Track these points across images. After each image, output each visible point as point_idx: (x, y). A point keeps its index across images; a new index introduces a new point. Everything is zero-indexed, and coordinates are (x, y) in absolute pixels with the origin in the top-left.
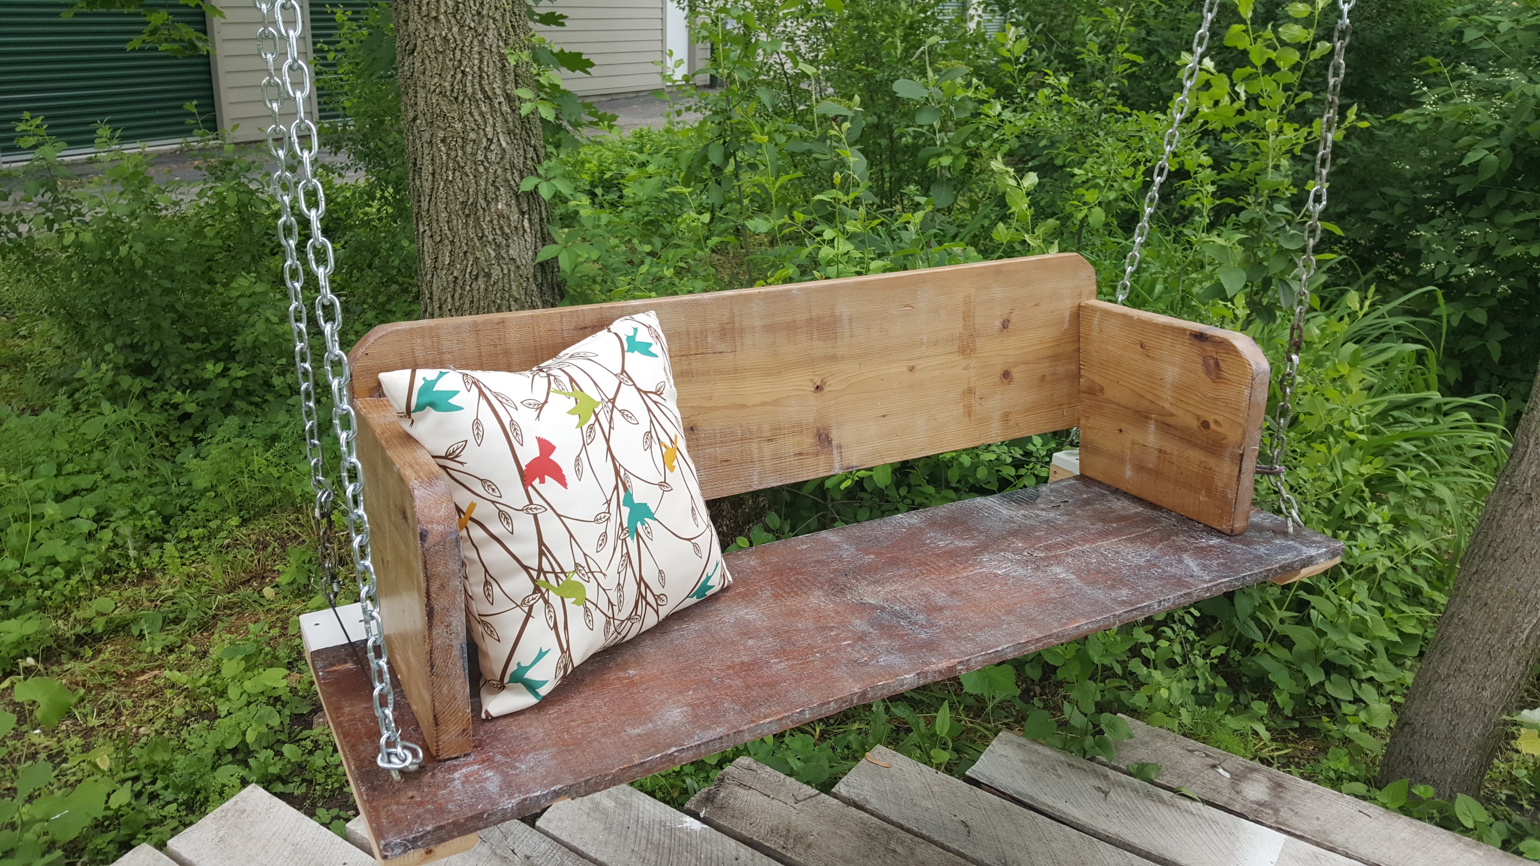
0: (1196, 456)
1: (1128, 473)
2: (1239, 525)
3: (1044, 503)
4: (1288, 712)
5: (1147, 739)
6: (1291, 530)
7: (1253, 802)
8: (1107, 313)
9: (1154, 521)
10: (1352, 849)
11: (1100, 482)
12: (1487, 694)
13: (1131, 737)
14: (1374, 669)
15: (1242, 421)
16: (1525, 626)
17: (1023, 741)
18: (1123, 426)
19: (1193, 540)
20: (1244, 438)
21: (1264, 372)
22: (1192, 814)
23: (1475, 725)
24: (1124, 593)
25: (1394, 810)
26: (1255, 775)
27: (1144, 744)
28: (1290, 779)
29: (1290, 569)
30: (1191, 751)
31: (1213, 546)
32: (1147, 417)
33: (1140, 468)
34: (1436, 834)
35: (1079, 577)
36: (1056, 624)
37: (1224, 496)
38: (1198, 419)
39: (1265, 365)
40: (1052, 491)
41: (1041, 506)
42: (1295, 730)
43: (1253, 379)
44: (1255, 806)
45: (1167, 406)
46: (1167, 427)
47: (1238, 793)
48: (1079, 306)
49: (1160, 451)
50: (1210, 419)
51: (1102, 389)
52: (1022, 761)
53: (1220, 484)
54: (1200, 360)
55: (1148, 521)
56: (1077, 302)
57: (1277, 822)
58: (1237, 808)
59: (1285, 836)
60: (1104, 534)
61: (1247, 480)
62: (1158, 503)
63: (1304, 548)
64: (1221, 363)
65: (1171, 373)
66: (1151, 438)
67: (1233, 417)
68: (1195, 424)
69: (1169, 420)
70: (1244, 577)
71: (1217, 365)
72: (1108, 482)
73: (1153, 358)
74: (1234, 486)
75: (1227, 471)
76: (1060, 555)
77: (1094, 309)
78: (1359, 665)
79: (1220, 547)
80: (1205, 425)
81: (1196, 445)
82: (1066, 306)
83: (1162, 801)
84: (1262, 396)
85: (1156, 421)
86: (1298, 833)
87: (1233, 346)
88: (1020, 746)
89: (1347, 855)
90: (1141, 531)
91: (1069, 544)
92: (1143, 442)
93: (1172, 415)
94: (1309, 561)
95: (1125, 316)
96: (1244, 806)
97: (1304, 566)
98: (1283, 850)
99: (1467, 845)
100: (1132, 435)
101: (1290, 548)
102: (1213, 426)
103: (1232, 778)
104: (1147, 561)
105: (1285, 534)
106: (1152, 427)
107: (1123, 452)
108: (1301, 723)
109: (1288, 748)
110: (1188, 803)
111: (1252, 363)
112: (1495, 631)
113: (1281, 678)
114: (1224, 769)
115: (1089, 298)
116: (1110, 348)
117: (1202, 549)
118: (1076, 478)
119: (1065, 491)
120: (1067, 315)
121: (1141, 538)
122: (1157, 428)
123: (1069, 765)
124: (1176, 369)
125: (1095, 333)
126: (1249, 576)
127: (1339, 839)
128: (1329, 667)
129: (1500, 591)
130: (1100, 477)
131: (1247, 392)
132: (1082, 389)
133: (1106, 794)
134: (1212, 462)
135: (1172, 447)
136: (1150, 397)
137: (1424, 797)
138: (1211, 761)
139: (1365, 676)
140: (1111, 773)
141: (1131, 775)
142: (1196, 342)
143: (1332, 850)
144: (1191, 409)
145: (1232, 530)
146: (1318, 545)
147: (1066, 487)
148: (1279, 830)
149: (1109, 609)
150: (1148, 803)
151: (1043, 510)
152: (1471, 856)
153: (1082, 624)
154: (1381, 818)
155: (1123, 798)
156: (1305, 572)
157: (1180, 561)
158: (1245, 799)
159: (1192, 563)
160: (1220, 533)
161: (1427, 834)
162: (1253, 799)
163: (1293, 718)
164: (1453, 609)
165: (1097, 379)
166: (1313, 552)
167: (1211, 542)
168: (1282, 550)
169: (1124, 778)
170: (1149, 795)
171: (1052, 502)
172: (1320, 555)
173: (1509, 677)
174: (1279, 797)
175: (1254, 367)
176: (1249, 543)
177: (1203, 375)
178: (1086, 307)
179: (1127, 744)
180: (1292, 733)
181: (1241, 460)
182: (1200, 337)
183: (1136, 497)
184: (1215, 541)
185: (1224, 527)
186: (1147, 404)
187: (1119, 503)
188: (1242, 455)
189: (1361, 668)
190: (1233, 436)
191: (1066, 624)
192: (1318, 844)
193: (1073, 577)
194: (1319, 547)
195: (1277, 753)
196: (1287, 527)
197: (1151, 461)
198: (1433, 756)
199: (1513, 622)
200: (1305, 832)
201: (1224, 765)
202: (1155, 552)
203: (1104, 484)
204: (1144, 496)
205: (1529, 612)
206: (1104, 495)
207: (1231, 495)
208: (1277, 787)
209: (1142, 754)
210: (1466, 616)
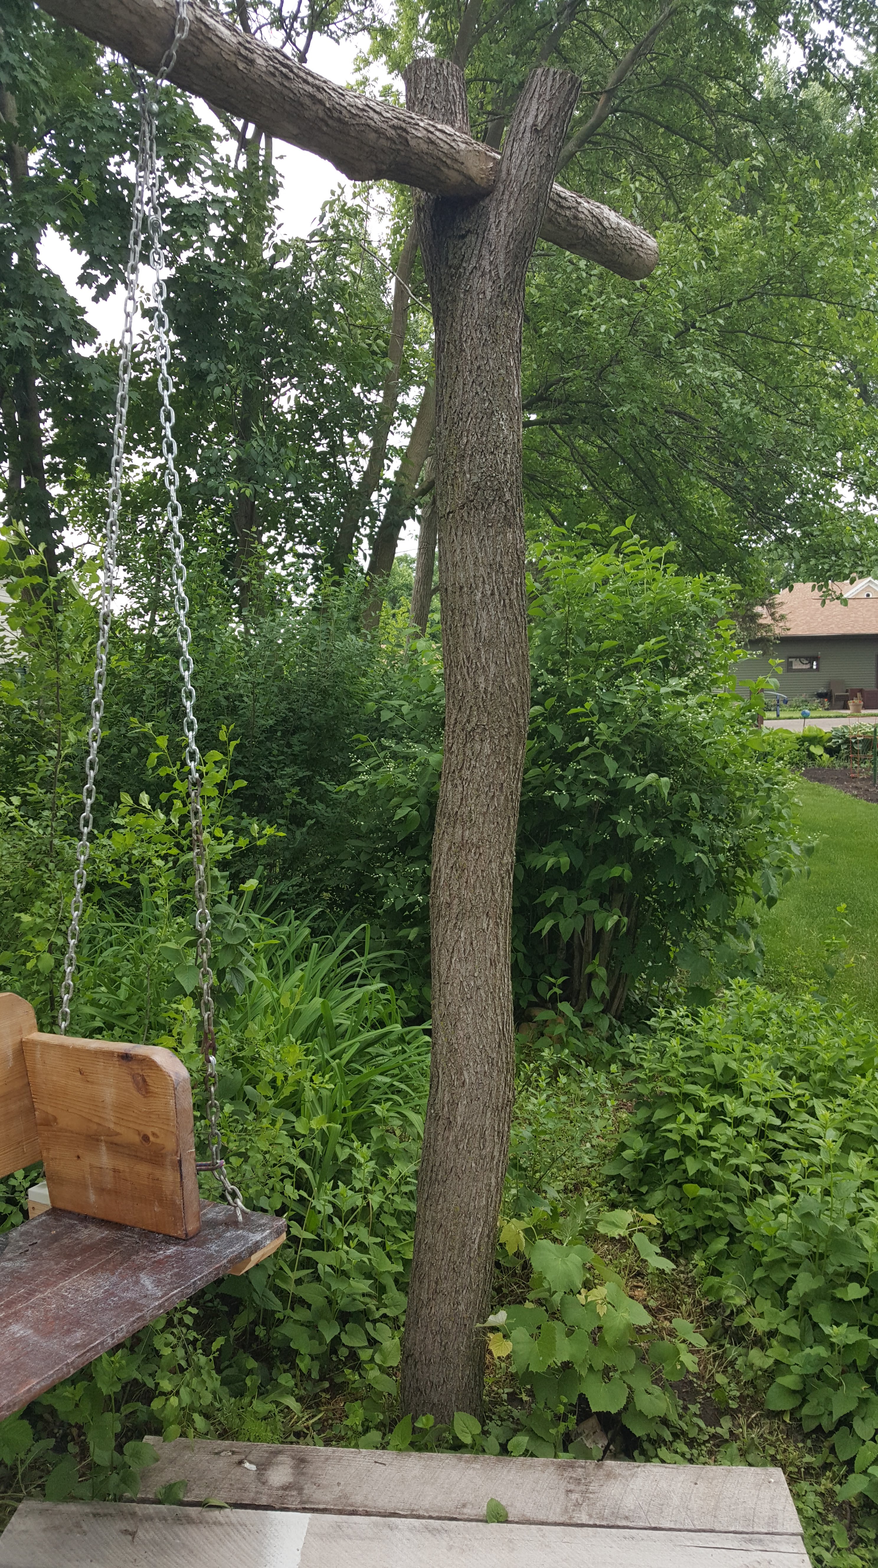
0: (143, 1169)
1: (92, 1197)
2: (191, 1227)
3: (13, 1251)
4: (315, 1375)
5: (175, 1455)
6: (240, 1218)
7: (278, 1489)
8: (46, 1045)
9: (117, 1242)
10: (371, 1505)
11: (70, 1212)
12: (462, 1307)
13: (157, 1460)
14: (386, 1306)
15: (174, 1130)
16: (474, 1236)
17: (47, 1505)
18: (80, 1152)
19: (151, 1255)
20: (178, 1145)
21: (184, 1080)
22: (221, 1524)
23: (460, 1339)
24: (79, 1335)
25: (407, 1450)
26: (281, 1458)
27: (172, 1461)
28: (312, 1451)
29: (240, 1259)
30: (218, 1454)
31: (170, 1256)
32: (98, 1140)
33: (101, 1191)
34: (441, 1460)
35: (37, 1330)
36: (6, 1394)
37: (173, 1203)
38: (139, 1134)
39: (185, 1073)
40: (22, 1234)
41: (9, 1256)
42: (325, 1391)
43: (175, 1089)
44: (280, 1493)
45: (112, 1126)
46: (116, 1147)
47: (264, 1483)
48: (21, 1042)
49: (115, 1170)
50: (148, 1131)
51: (55, 1119)
52: (44, 1530)
53: (168, 1193)
54: (130, 1079)
55: (110, 1245)
56: (18, 1038)
57: (302, 1502)
58: (264, 1501)
59: (309, 1515)
60: (66, 1273)
61: (190, 1183)
62: (122, 1222)
63: (251, 1235)
64: (147, 1079)
65: (109, 1094)
66: (105, 1159)
67: (165, 1127)
68: (137, 1139)
69: (116, 1139)
70: (194, 1283)
71: (144, 1081)
72: (77, 1210)
73: (92, 1083)
74: (179, 1192)
75: (171, 1178)
76: (19, 1311)
77: (34, 1043)
78: (372, 1304)
79: (176, 1254)
80: (146, 1138)
81: (142, 1159)
82: (7, 1045)
83: (190, 1521)
84: (187, 1101)
85: (106, 1142)
86: (321, 1506)
87: (153, 1061)
88: (41, 1512)
89: (367, 1514)
90: (104, 1258)
91: (31, 1293)
92: (99, 1165)
93: (118, 1134)
94: (257, 1246)
95: (61, 1046)
96: (270, 1496)
97: (251, 1254)
98: (308, 1532)
99: (467, 1461)
100: (89, 1159)
101: (238, 1238)
102: (152, 1139)
103: (258, 1469)
104: (106, 1291)
105: (235, 1224)
106: (103, 1148)
107: (84, 1177)
108: (331, 1381)
109: (321, 1412)
110: (216, 1513)
111: (172, 1074)
112: (454, 1248)
113: (302, 1343)
114: (251, 1462)
115: (30, 1032)
116: (55, 1078)
117: (160, 1262)
118: (47, 1213)
119: (35, 1231)
120: (10, 1053)
121: (102, 1267)
122: (108, 1149)
123: (95, 1515)
124: (113, 1090)
125: (39, 1066)
126: (200, 1280)
127: (358, 1499)
128: (344, 1318)
129: (448, 1210)
130: (69, 1207)
131: (172, 1102)
132: (38, 1121)
133: (133, 1534)
134: (158, 1173)
135: (123, 1165)
136: (96, 1120)
137: (428, 1427)
138: (237, 1458)
139: (377, 1315)
140: (138, 1508)
141: (159, 1502)
142: (124, 1062)
143: (354, 1513)
144: (131, 1125)
145: (187, 1235)
146: (261, 1227)
147: (36, 1226)
148: (305, 1510)
149: (62, 1359)
150: (179, 1530)
151: (10, 1260)
152: (471, 1472)
153: (35, 1384)
154: (395, 1462)
155: (152, 1533)
156: (255, 1258)
157: (137, 1282)
158: (271, 1488)
159: (147, 1281)
160: (176, 1240)
161: (434, 1464)
162: (278, 1485)
163: (322, 1379)
164: (419, 1236)
165: (50, 1110)
166: (258, 1237)
167: (168, 1252)
168: (231, 1243)
169: (151, 1508)
170: (178, 1520)
171: (20, 1247)
172: (265, 1238)
173: (474, 1287)
174: (303, 1474)
175: (174, 1078)
176: (202, 1244)
177: (135, 1093)
178: (28, 1042)
179: (154, 1469)
180: (324, 1395)
181: (180, 1166)
182: (126, 1057)
183: (103, 1220)
184: (172, 1250)
185: (180, 1233)
186: (95, 1127)
187: (86, 1232)
188: (180, 1162)
189: (374, 1308)
190: (169, 1145)
191: (17, 1390)
192: (340, 1512)
193: (30, 1332)
194: (264, 1230)
195: (311, 1422)
196: (237, 1217)
197: (109, 1182)
198: (435, 1381)
199: (465, 1236)
200: (327, 1503)
201: (251, 1458)
202: (114, 1279)
203: (74, 1214)
204: (110, 1218)
205: (474, 1223)
206: (73, 1226)
207: (179, 1202)
208: (301, 1462)
209: (170, 1475)
210: (429, 1240)
